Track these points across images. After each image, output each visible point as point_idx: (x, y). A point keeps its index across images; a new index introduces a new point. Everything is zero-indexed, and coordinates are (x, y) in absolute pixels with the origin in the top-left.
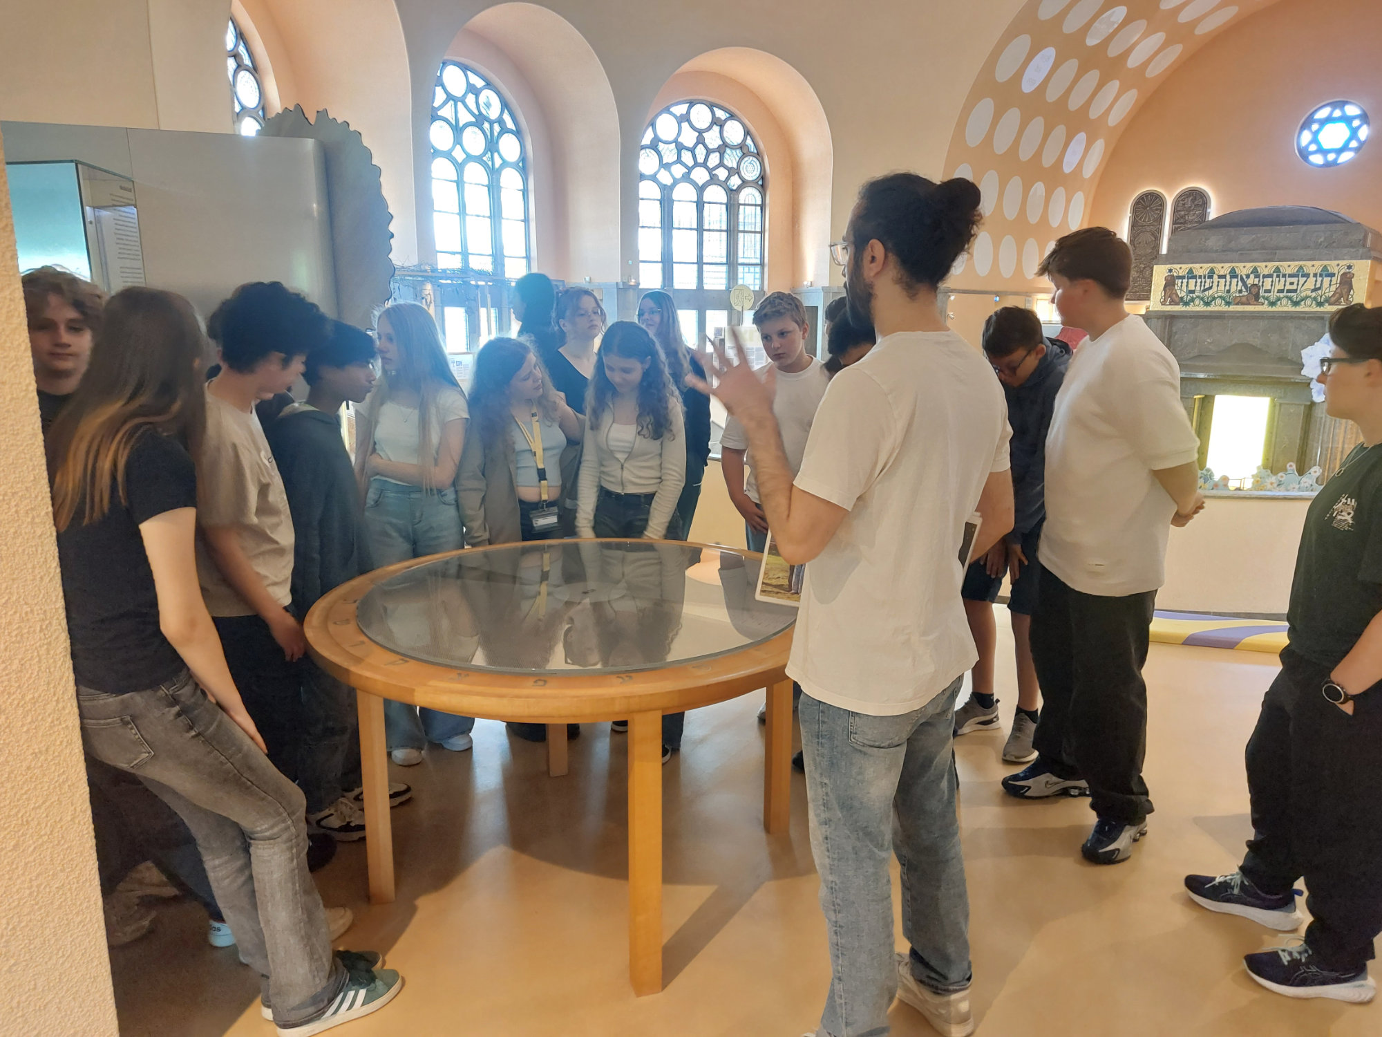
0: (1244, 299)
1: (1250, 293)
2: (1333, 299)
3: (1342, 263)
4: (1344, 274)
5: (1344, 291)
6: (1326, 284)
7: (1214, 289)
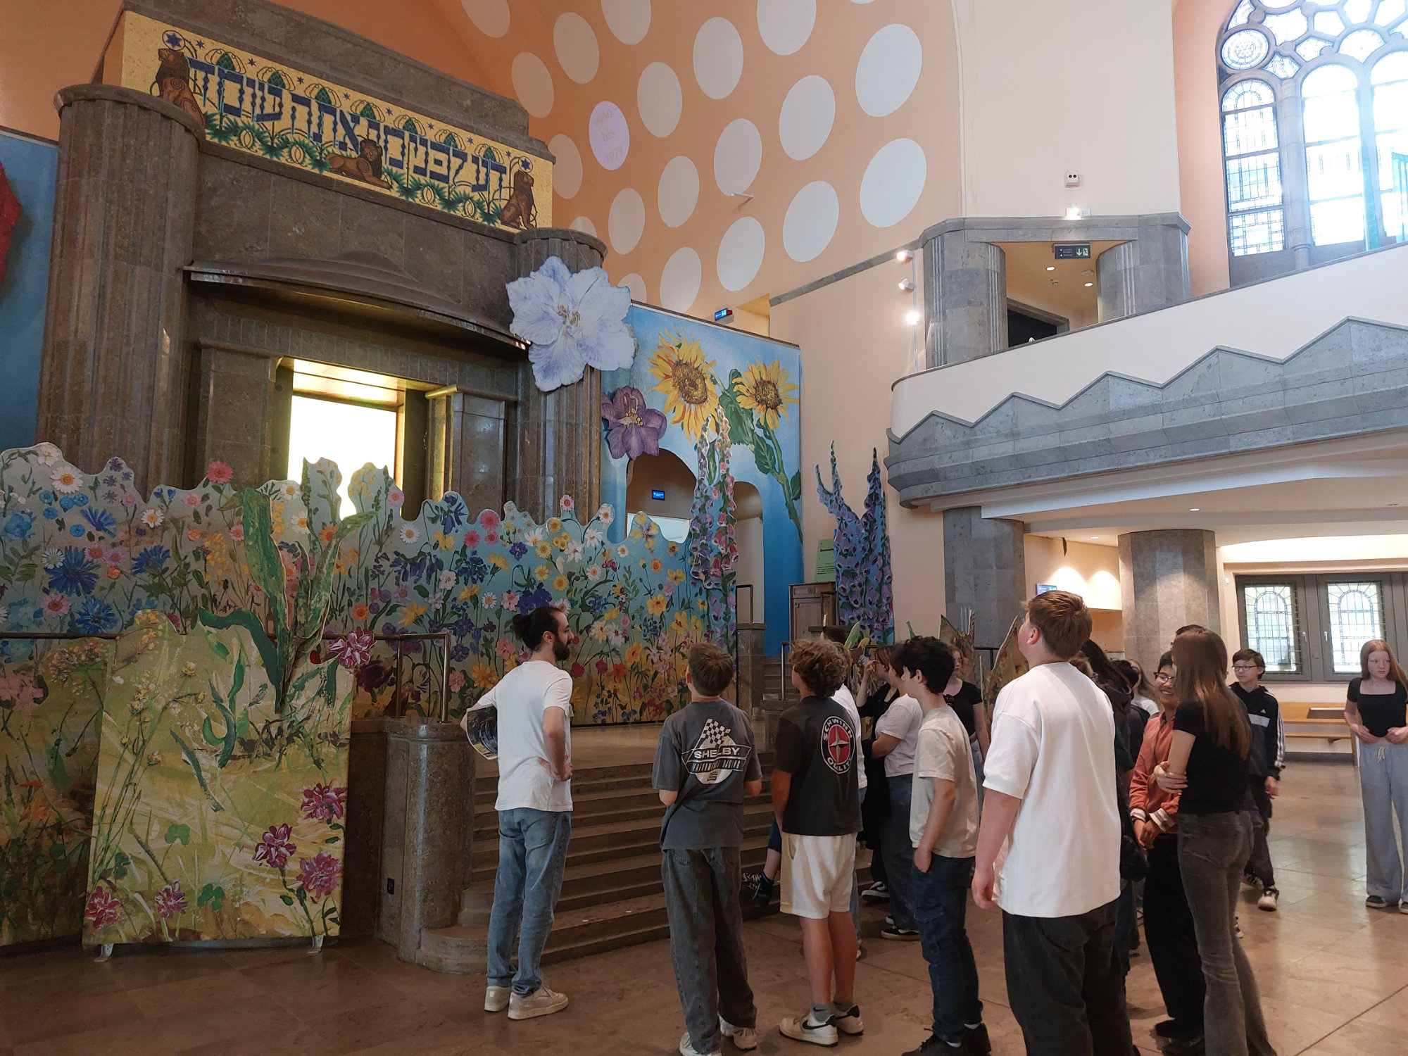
0: (351, 165)
1: (363, 156)
2: (507, 214)
3: (514, 152)
4: (518, 174)
5: (523, 205)
6: (494, 184)
7: (285, 122)
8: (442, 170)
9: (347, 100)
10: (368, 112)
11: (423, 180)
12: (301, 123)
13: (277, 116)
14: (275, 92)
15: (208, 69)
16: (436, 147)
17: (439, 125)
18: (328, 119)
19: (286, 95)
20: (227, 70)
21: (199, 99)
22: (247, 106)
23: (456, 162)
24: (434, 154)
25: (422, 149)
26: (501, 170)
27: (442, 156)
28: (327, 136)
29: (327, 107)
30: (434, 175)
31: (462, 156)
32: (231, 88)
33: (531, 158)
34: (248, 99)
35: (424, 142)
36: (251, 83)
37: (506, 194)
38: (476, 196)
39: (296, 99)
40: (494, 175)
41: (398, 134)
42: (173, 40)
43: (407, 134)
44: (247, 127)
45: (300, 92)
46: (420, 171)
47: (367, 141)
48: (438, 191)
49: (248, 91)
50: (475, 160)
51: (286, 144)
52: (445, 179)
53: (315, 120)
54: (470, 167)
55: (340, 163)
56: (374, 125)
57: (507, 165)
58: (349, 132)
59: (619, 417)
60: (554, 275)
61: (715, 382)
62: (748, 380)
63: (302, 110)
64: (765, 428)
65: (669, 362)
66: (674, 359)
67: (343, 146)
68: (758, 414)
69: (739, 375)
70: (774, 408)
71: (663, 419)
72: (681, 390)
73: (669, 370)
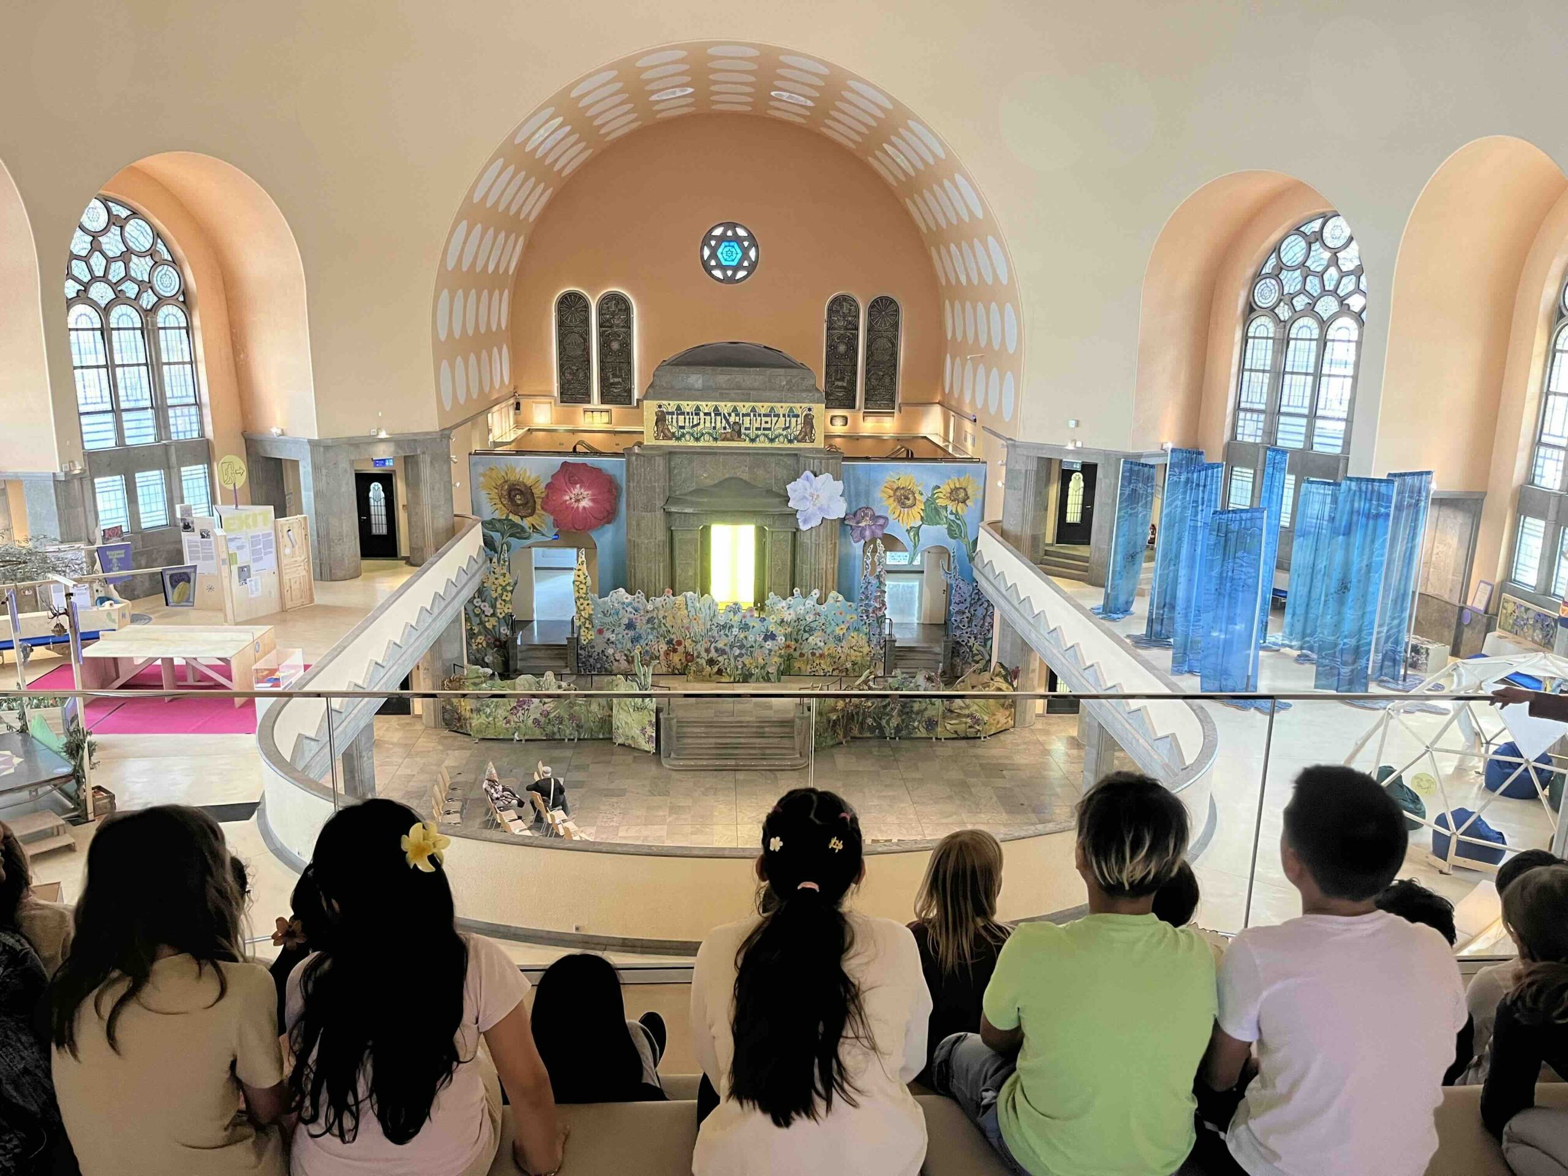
0: (729, 436)
1: (733, 430)
2: (800, 437)
3: (804, 405)
4: (806, 416)
5: (808, 430)
6: (793, 424)
7: (702, 426)
8: (768, 426)
9: (725, 407)
10: (735, 410)
11: (759, 432)
12: (708, 424)
13: (698, 424)
14: (698, 414)
15: (672, 413)
16: (765, 415)
17: (766, 405)
18: (719, 418)
19: (702, 414)
20: (679, 411)
21: (670, 427)
22: (687, 424)
23: (775, 419)
24: (764, 419)
25: (759, 419)
26: (797, 416)
27: (768, 419)
28: (718, 425)
29: (718, 414)
30: (765, 429)
31: (778, 416)
32: (681, 418)
33: (812, 405)
34: (687, 421)
35: (760, 415)
36: (688, 413)
37: (799, 427)
38: (785, 433)
39: (706, 414)
40: (794, 420)
41: (748, 415)
42: (660, 406)
43: (752, 414)
44: (688, 433)
45: (706, 411)
46: (758, 429)
47: (735, 423)
48: (766, 436)
49: (687, 417)
50: (784, 416)
51: (703, 434)
52: (770, 429)
53: (713, 421)
54: (782, 419)
55: (724, 436)
56: (737, 415)
57: (800, 413)
58: (727, 421)
59: (858, 523)
60: (807, 479)
61: (922, 494)
62: (945, 489)
63: (708, 418)
64: (956, 514)
65: (892, 489)
66: (895, 487)
67: (725, 428)
68: (952, 507)
69: (939, 487)
70: (964, 502)
71: (886, 519)
72: (899, 502)
73: (891, 493)
